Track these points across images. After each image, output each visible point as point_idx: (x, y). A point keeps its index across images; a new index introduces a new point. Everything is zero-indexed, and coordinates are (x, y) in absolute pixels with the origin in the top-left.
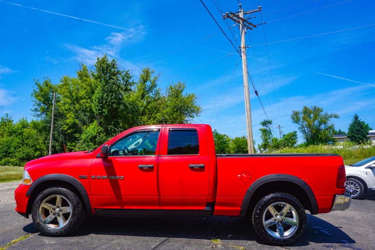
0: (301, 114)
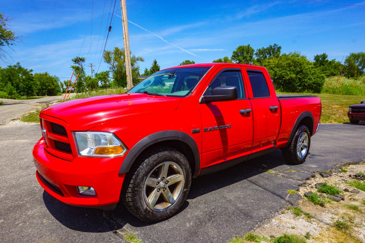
0: (112, 54)
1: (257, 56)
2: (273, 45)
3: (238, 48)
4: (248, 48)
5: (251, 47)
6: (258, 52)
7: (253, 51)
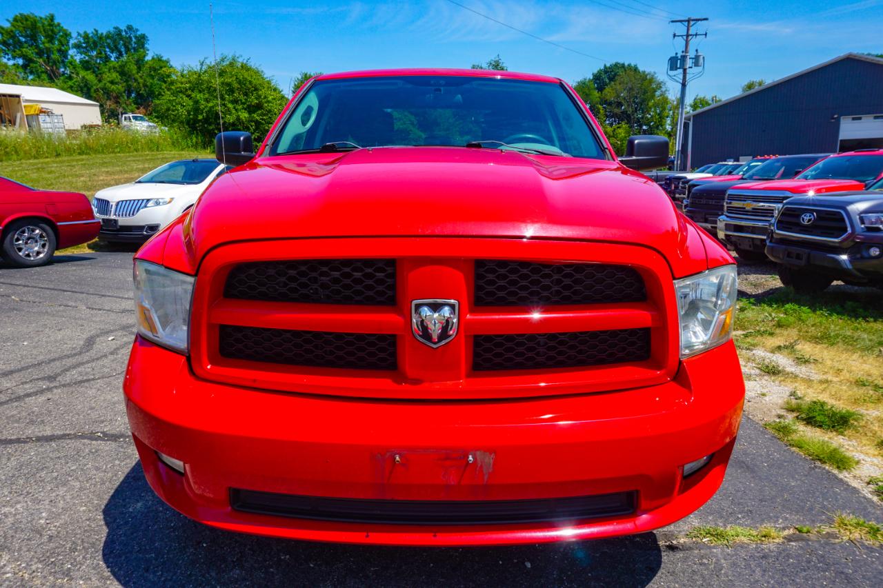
1: (81, 54)
2: (123, 27)
3: (15, 20)
4: (50, 25)
5: (59, 25)
6: (82, 41)
7: (67, 35)
